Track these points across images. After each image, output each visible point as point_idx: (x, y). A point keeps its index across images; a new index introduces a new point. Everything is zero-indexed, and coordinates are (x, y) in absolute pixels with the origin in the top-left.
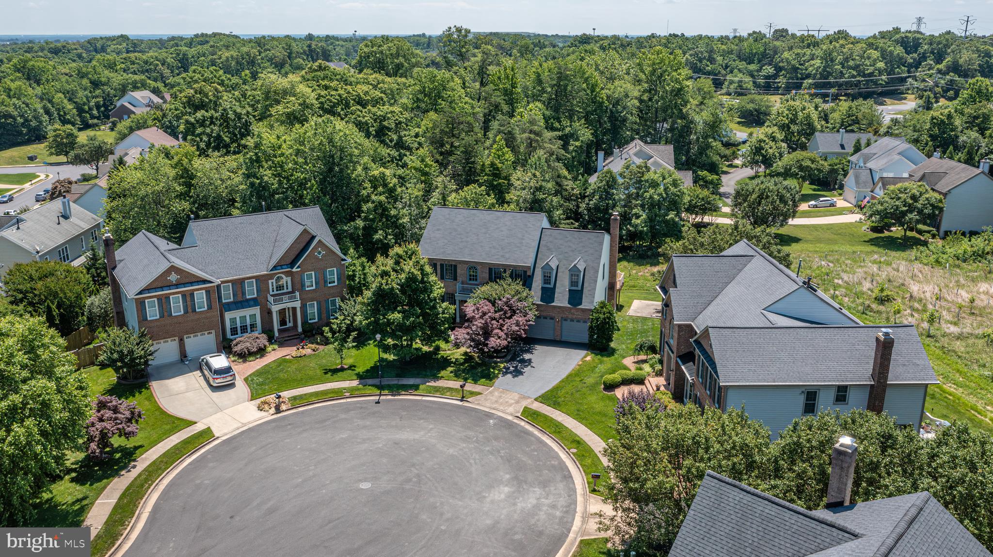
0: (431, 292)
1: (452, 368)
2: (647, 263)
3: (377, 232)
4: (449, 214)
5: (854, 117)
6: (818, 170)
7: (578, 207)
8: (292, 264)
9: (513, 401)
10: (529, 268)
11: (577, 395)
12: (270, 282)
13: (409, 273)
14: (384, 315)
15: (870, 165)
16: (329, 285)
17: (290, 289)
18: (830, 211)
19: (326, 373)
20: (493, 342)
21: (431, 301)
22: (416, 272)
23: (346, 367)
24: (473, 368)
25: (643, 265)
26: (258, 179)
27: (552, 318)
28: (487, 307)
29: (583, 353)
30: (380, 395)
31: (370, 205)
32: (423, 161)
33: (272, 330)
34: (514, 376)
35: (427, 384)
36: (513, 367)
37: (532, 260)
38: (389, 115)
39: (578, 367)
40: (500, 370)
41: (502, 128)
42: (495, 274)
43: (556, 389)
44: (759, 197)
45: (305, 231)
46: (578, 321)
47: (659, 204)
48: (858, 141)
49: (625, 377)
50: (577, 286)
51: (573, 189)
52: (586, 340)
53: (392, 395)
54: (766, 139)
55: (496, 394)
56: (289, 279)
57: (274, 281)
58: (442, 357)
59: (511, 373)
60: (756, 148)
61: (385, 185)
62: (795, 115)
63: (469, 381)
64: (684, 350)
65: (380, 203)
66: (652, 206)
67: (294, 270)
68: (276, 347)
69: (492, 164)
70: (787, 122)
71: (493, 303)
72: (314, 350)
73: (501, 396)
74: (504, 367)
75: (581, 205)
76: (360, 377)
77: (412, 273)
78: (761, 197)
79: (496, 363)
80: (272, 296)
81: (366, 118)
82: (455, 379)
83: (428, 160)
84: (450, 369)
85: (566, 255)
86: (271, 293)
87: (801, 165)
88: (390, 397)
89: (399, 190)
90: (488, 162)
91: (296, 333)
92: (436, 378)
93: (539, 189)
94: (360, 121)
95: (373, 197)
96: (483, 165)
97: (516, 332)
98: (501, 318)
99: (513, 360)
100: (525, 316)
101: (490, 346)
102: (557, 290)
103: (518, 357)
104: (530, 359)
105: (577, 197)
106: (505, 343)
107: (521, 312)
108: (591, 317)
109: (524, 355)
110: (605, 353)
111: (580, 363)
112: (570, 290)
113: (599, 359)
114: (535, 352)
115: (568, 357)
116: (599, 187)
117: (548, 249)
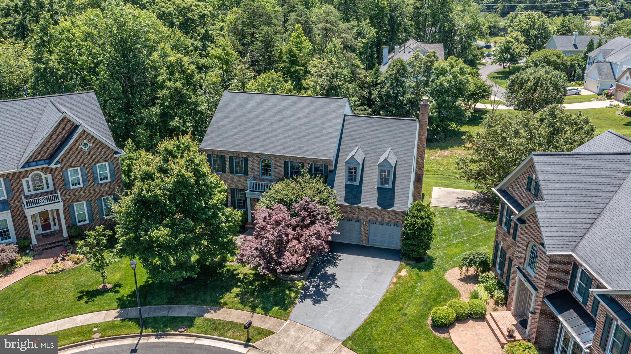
0: (210, 197)
1: (239, 290)
3: (174, 119)
4: (240, 100)
7: (371, 94)
8: (51, 158)
9: (314, 347)
10: (331, 162)
11: (398, 337)
12: (24, 181)
14: (146, 231)
15: (609, 59)
16: (100, 182)
17: (52, 188)
18: (577, 98)
19: (80, 298)
20: (289, 259)
21: (209, 209)
22: (187, 174)
23: (109, 286)
24: (264, 288)
26: (43, 63)
27: (357, 220)
28: (282, 213)
29: (395, 264)
30: (141, 336)
31: (165, 91)
32: (224, 49)
33: (28, 237)
34: (316, 302)
35: (207, 316)
36: (313, 287)
37: (334, 153)
38: (193, 8)
39: (392, 286)
40: (296, 292)
41: (299, 18)
42: (291, 168)
43: (369, 324)
45: (65, 120)
46: (389, 224)
48: (592, 42)
49: (461, 311)
50: (388, 184)
51: (365, 77)
52: (397, 244)
53: (158, 336)
55: (292, 332)
56: (49, 176)
57: (29, 179)
58: (228, 270)
59: (310, 296)
61: (183, 72)
63: (258, 310)
64: (554, 288)
65: (176, 89)
67: (52, 166)
68: (29, 259)
69: (290, 52)
71: (289, 206)
72: (76, 263)
73: (298, 338)
74: (303, 288)
75: (373, 92)
76: (123, 304)
77: (182, 176)
79: (292, 280)
80: (26, 197)
81: (169, 9)
82: (241, 306)
83: (229, 49)
84: (236, 290)
85: (373, 146)
86: (27, 193)
88: (153, 340)
89: (197, 77)
90: (284, 50)
91: (60, 239)
92: (217, 305)
93: (335, 76)
94: (163, 12)
96: (281, 52)
97: (317, 247)
98: (298, 226)
99: (313, 275)
100: (327, 223)
101: (284, 266)
102: (364, 188)
103: (319, 271)
104: (333, 275)
105: (369, 85)
106: (302, 260)
107: (322, 218)
108: (406, 222)
109: (327, 269)
110: (422, 264)
111: (395, 280)
112: (379, 188)
113: (417, 274)
114: (339, 263)
115: (380, 271)
116: (390, 76)
117: (352, 140)
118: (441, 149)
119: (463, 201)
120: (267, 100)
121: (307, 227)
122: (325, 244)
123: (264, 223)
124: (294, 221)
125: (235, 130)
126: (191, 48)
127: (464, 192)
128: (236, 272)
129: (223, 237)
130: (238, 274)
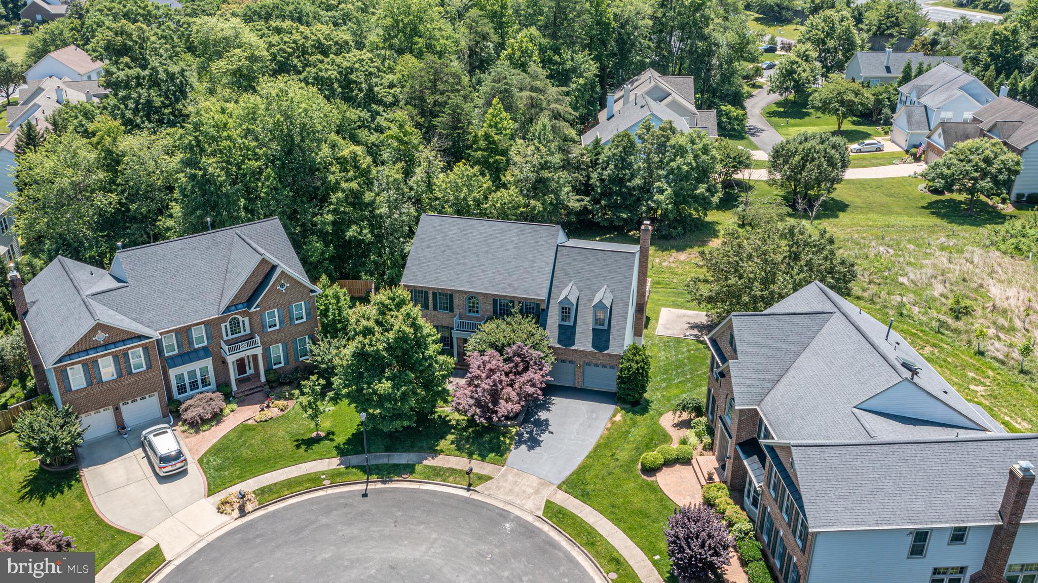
0: (426, 349)
1: (453, 436)
2: (672, 248)
4: (440, 225)
5: (894, 19)
6: (862, 104)
7: (589, 178)
8: (250, 301)
9: (532, 491)
10: (543, 301)
11: (609, 480)
12: (223, 325)
13: (399, 331)
14: (369, 384)
15: (925, 100)
16: (296, 322)
17: (248, 331)
19: (298, 447)
20: (504, 408)
21: (426, 360)
22: (407, 329)
23: (322, 434)
24: (479, 434)
25: (666, 250)
27: (571, 362)
28: (495, 360)
29: (611, 408)
30: (368, 482)
33: (228, 384)
34: (531, 448)
35: (425, 462)
36: (527, 433)
37: (546, 291)
38: (357, 65)
39: (606, 432)
40: (511, 438)
41: (497, 86)
42: (501, 305)
43: (582, 469)
44: (802, 159)
45: (264, 261)
46: (604, 366)
47: (687, 176)
48: (908, 66)
49: (668, 457)
50: (603, 325)
52: (613, 387)
53: (384, 482)
54: (797, 59)
55: (510, 477)
56: (246, 320)
57: (228, 324)
58: (440, 416)
59: (525, 442)
60: (786, 70)
61: (358, 167)
62: (832, 28)
63: (475, 456)
64: (746, 437)
65: (352, 191)
66: (678, 177)
67: (252, 310)
68: (234, 406)
69: (487, 136)
70: (822, 36)
71: (501, 350)
72: (282, 410)
73: (516, 482)
74: (517, 434)
76: (342, 452)
77: (402, 331)
78: (805, 159)
79: (506, 426)
80: (226, 342)
81: (329, 73)
82: (458, 453)
84: (451, 437)
85: (588, 282)
86: (225, 338)
87: (843, 99)
88: (380, 485)
90: (481, 133)
91: (258, 384)
92: (435, 453)
93: (544, 165)
94: (322, 77)
95: (344, 185)
96: (476, 135)
97: (531, 395)
98: (511, 372)
99: (526, 421)
100: (541, 370)
101: (500, 415)
102: (578, 329)
103: (533, 416)
104: (547, 420)
106: (517, 407)
107: (535, 363)
108: (621, 366)
109: (540, 414)
110: (638, 408)
111: (609, 425)
112: (593, 329)
113: (631, 419)
114: (552, 407)
115: (594, 416)
117: (565, 274)
118: (678, 251)
119: (693, 327)
120: (472, 226)
121: (519, 373)
122: (539, 392)
123: (479, 372)
124: (506, 367)
125: (438, 263)
127: (697, 315)
129: (437, 386)
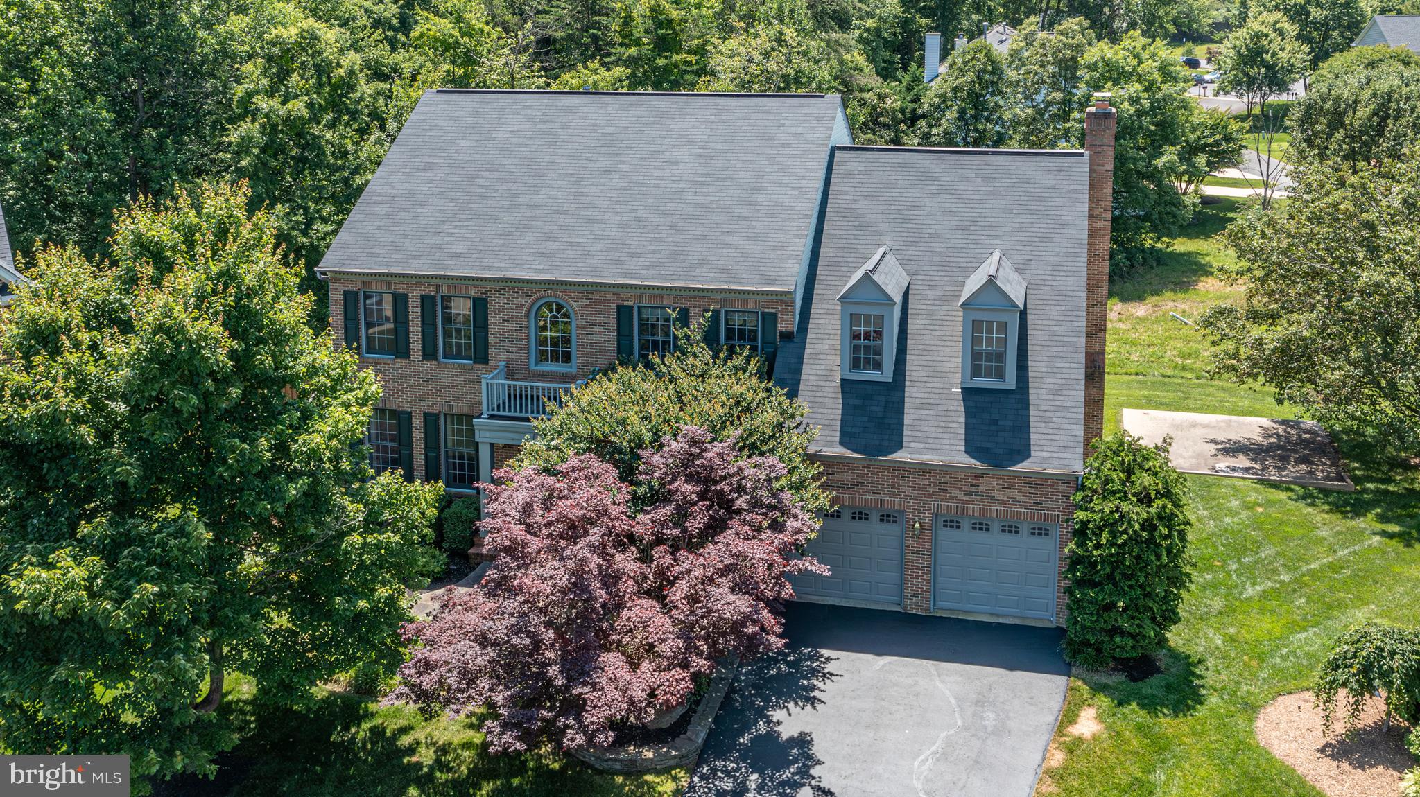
4: (476, 113)
10: (785, 299)
20: (616, 686)
27: (890, 517)
29: (1050, 688)
37: (798, 268)
42: (642, 329)
46: (1010, 529)
50: (999, 373)
51: (882, 97)
52: (1044, 606)
70: (1301, 1)
71: (627, 467)
79: (635, 771)
85: (938, 244)
97: (737, 627)
98: (660, 540)
99: (717, 745)
100: (776, 527)
101: (592, 718)
102: (912, 394)
103: (745, 728)
104: (803, 741)
105: (894, 118)
106: (676, 683)
107: (755, 504)
108: (1082, 515)
109: (778, 715)
110: (1152, 685)
111: (1058, 758)
112: (966, 391)
113: (1141, 729)
114: (827, 690)
115: (990, 718)
116: (955, 90)
117: (861, 227)
118: (1124, 300)
119: (1233, 449)
120: (568, 110)
121: (694, 543)
122: (765, 615)
123: (518, 531)
124: (644, 523)
125: (451, 207)
126: (364, 21)
127: (1229, 423)
128: (405, 740)
129: (352, 594)
130: (411, 750)
